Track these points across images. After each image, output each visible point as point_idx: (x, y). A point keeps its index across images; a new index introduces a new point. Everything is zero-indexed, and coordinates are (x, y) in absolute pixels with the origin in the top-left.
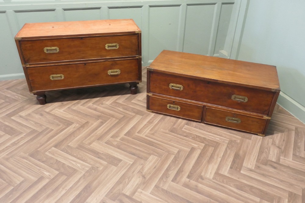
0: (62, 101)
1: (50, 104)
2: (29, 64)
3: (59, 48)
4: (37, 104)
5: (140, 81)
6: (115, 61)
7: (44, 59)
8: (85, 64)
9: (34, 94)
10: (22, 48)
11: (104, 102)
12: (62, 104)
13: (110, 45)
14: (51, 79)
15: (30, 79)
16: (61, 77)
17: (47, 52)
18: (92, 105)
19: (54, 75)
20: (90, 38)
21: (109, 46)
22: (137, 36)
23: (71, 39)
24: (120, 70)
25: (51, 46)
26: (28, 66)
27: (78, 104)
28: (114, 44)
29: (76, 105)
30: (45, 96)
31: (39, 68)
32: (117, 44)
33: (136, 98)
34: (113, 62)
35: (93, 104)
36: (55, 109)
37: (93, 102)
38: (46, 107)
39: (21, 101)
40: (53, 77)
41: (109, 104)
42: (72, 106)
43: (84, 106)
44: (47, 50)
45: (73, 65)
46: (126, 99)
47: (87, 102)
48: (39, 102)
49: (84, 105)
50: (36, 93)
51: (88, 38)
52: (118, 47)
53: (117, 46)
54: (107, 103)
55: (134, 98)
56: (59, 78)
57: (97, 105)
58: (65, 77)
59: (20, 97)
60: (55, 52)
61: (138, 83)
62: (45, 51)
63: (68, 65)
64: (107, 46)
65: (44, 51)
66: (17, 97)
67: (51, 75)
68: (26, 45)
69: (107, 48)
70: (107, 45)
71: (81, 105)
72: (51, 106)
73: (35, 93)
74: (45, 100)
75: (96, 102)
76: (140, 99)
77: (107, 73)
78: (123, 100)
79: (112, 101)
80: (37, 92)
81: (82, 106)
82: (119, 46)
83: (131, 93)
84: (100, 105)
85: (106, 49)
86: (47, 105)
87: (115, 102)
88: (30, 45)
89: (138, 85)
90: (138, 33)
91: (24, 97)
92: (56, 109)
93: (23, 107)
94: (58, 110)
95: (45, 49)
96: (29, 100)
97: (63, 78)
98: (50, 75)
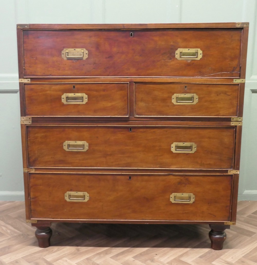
0: (78, 246)
1: (55, 248)
2: (35, 169)
3: (89, 145)
4: (34, 244)
5: (232, 222)
6: (187, 177)
7: (62, 162)
8: (130, 177)
9: (33, 225)
10: (29, 139)
11: (156, 258)
12: (78, 250)
13: (181, 144)
14: (67, 199)
15: (32, 195)
16: (84, 197)
17: (67, 150)
18: (133, 259)
19: (73, 193)
20: (145, 130)
21: (177, 147)
22: (232, 130)
23: (112, 130)
24: (194, 194)
25: (76, 140)
26: (33, 171)
27: (106, 254)
28: (187, 144)
29: (102, 255)
30: (50, 231)
31: (50, 176)
32: (193, 144)
33: (222, 257)
34: (182, 178)
35: (135, 257)
36: (64, 257)
37: (135, 255)
38: (47, 252)
39: (10, 237)
40: (70, 196)
41: (166, 262)
42: (94, 256)
43: (116, 260)
44: (69, 146)
45: (109, 177)
46: (201, 257)
47: (123, 253)
48: (38, 243)
49: (118, 258)
50: (36, 222)
51: (141, 130)
52: (194, 150)
53: (193, 147)
54: (162, 260)
55: (218, 257)
56: (80, 200)
57: (142, 262)
58: (90, 198)
59: (10, 230)
60: (81, 150)
61: (228, 227)
62: (65, 148)
63: (100, 177)
64: (174, 147)
65: (63, 146)
66: (4, 228)
67: (68, 192)
68: (36, 135)
69: (173, 150)
70: (173, 145)
71: (111, 258)
72: (58, 252)
73: (34, 222)
74: (49, 239)
75: (141, 254)
76: (229, 260)
77: (169, 199)
78: (195, 258)
79: (172, 258)
80: (38, 221)
81: (112, 260)
82: (197, 147)
83: (211, 247)
84: (149, 262)
85: (172, 152)
86: (50, 248)
87: (178, 260)
88: (42, 134)
89: (226, 230)
90: (236, 126)
91: (16, 230)
92: (65, 259)
93: (9, 247)
94: (68, 261)
95: (66, 143)
96: (22, 237)
97: (87, 199)
98: (66, 192)
